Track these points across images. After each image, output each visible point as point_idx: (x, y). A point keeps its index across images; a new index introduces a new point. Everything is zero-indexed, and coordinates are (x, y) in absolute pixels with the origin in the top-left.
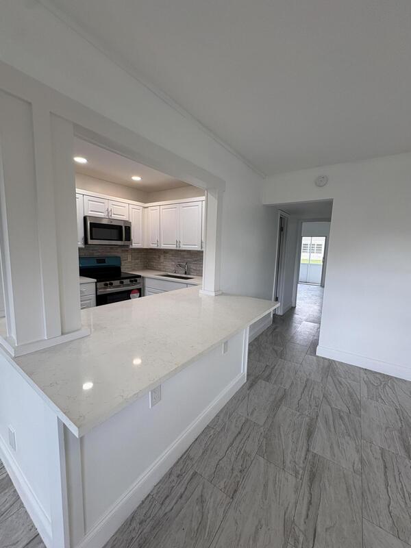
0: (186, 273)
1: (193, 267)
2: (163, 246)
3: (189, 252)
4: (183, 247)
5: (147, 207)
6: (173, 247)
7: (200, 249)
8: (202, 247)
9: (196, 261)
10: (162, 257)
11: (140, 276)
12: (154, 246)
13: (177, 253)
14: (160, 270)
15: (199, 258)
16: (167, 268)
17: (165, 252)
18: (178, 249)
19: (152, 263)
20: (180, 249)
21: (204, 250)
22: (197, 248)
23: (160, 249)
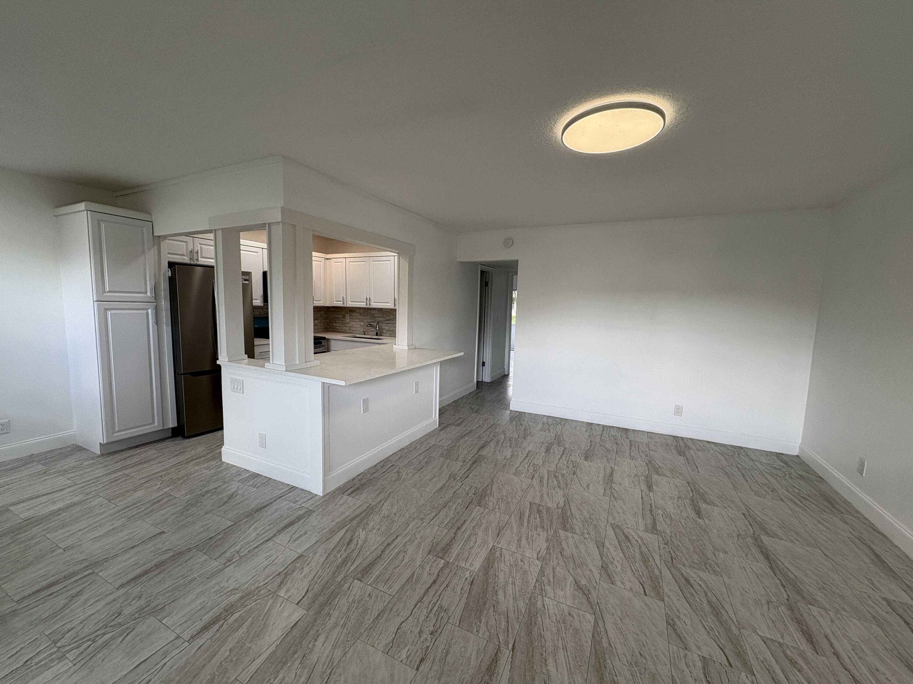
0: (377, 335)
1: (385, 327)
2: (350, 304)
3: (380, 310)
4: (374, 305)
5: (330, 259)
6: (363, 305)
7: (393, 307)
8: (395, 305)
9: (388, 320)
10: (348, 316)
11: (324, 338)
12: (340, 304)
13: (367, 312)
14: (345, 332)
15: (392, 317)
16: (355, 329)
17: (352, 310)
18: (368, 306)
19: (334, 324)
20: (371, 307)
21: (397, 307)
22: (389, 305)
23: (345, 308)
